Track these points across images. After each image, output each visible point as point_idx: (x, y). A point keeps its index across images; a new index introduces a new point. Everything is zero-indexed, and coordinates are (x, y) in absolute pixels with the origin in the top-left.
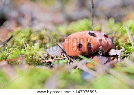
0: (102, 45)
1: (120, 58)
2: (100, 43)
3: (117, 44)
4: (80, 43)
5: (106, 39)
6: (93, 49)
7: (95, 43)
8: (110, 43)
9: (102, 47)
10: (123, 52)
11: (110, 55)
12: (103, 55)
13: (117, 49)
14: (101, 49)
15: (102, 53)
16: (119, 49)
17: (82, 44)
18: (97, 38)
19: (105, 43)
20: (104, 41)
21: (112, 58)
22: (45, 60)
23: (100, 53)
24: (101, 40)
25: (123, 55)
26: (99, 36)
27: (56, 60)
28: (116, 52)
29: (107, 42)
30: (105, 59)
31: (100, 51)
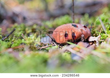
0: (83, 34)
1: (98, 43)
2: (81, 32)
3: (94, 32)
4: (66, 33)
5: (85, 29)
6: (77, 37)
7: (78, 32)
8: (89, 32)
9: (83, 35)
10: (100, 38)
11: (89, 41)
12: (84, 42)
13: (94, 36)
14: (83, 37)
15: (83, 40)
16: (96, 36)
17: (68, 33)
18: (79, 28)
19: (85, 32)
20: (84, 31)
21: (91, 43)
22: (40, 48)
23: (82, 40)
24: (82, 30)
25: (100, 41)
26: (80, 27)
27: (48, 47)
28: (94, 38)
29: (87, 31)
30: (86, 44)
31: (82, 38)
